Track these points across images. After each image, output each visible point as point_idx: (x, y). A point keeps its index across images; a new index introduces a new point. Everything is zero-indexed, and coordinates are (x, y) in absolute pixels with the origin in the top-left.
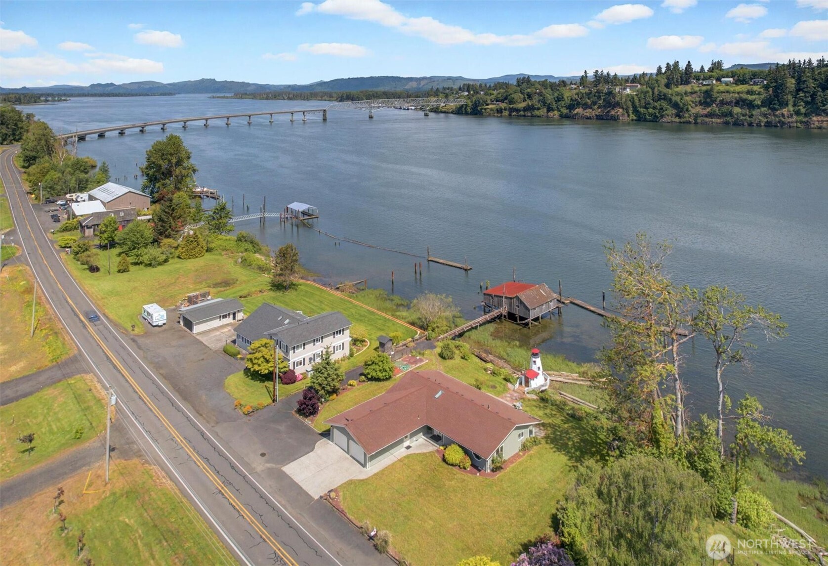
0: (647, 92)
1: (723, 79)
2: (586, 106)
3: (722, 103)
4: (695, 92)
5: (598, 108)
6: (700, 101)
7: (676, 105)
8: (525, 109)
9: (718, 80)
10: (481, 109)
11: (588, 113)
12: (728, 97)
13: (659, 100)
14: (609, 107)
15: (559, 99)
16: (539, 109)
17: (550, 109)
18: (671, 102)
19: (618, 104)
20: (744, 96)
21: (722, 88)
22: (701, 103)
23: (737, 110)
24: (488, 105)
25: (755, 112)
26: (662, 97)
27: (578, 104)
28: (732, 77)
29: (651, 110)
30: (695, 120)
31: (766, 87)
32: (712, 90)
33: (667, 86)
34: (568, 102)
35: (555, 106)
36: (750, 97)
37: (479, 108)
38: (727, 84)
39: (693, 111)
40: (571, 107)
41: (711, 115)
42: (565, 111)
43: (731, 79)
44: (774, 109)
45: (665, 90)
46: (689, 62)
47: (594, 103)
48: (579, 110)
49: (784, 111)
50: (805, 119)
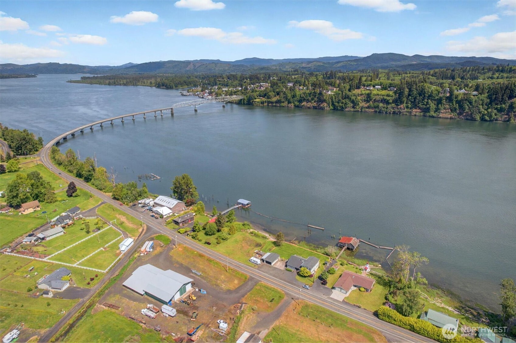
0: (339, 94)
1: (376, 87)
2: (308, 101)
3: (375, 100)
4: (363, 94)
5: (315, 102)
6: (364, 100)
7: (353, 102)
8: (276, 102)
9: (374, 87)
10: (252, 102)
11: (309, 104)
12: (378, 98)
13: (345, 98)
14: (320, 102)
15: (294, 96)
16: (283, 102)
17: (289, 102)
18: (351, 100)
19: (324, 101)
20: (385, 97)
21: (375, 92)
22: (365, 101)
23: (381, 105)
24: (255, 99)
25: (389, 106)
26: (347, 97)
27: (304, 100)
28: (380, 85)
29: (340, 104)
30: (361, 109)
31: (395, 93)
32: (371, 93)
33: (349, 90)
34: (298, 97)
35: (292, 100)
36: (388, 98)
37: (251, 101)
38: (378, 90)
39: (361, 105)
40: (300, 101)
41: (368, 107)
42: (297, 103)
43: (380, 87)
44: (397, 105)
45: (348, 93)
47: (312, 99)
48: (304, 103)
49: (402, 106)
50: (410, 111)
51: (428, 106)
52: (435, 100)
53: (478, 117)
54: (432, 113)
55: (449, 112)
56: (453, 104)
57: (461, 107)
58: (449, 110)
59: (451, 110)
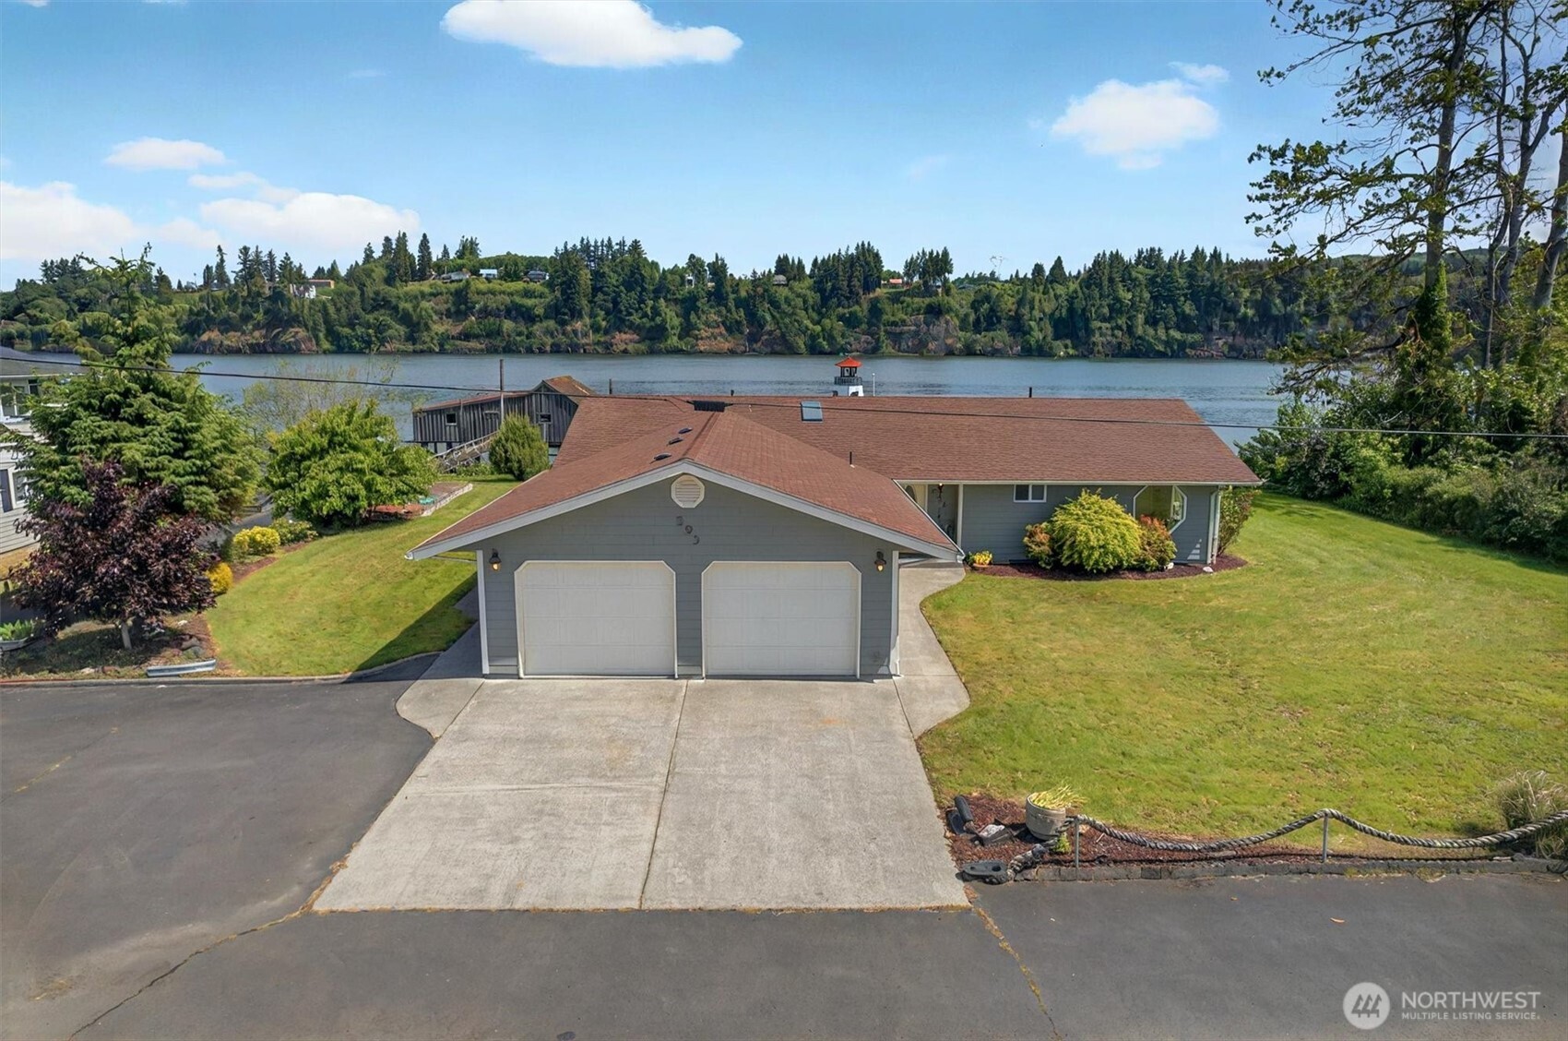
0: (353, 293)
1: (482, 271)
2: (226, 326)
3: (485, 312)
4: (441, 294)
5: (257, 327)
6: (448, 310)
7: (405, 319)
9: (474, 271)
11: (233, 339)
12: (493, 303)
13: (374, 309)
14: (277, 326)
18: (397, 312)
19: (295, 320)
20: (517, 299)
21: (483, 286)
22: (449, 314)
23: (508, 325)
25: (537, 328)
26: (381, 303)
27: (210, 323)
28: (497, 268)
29: (360, 330)
30: (441, 345)
31: (550, 285)
32: (465, 289)
33: (389, 281)
34: (186, 317)
36: (529, 302)
38: (488, 279)
39: (438, 328)
40: (194, 329)
41: (466, 336)
43: (495, 272)
44: (563, 323)
45: (386, 290)
46: (425, 236)
47: (246, 318)
48: (212, 335)
49: (578, 325)
50: (607, 338)
51: (658, 320)
52: (676, 301)
53: (801, 343)
54: (674, 341)
55: (721, 334)
56: (729, 311)
57: (752, 317)
58: (722, 329)
59: (729, 330)
